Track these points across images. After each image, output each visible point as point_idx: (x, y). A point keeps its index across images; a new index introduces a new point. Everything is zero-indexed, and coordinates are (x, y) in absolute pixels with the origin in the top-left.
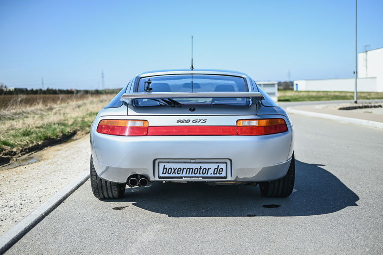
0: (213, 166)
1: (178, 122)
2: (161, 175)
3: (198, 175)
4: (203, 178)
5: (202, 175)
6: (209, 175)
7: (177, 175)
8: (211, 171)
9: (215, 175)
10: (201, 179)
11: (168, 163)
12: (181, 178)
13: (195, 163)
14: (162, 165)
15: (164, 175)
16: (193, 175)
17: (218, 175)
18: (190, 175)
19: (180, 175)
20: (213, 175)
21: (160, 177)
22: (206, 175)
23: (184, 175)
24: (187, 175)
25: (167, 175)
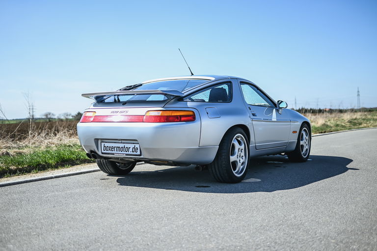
0: (132, 146)
1: (112, 112)
2: (103, 151)
3: (123, 152)
4: (127, 155)
5: (125, 153)
6: (130, 153)
7: (111, 152)
8: (131, 150)
9: (133, 153)
10: (125, 156)
11: (106, 142)
12: (113, 154)
13: (121, 143)
14: (103, 144)
15: (104, 151)
16: (120, 152)
17: (135, 153)
18: (119, 152)
19: (113, 152)
20: (132, 153)
21: (102, 153)
22: (127, 153)
23: (115, 152)
24: (117, 152)
25: (106, 151)
